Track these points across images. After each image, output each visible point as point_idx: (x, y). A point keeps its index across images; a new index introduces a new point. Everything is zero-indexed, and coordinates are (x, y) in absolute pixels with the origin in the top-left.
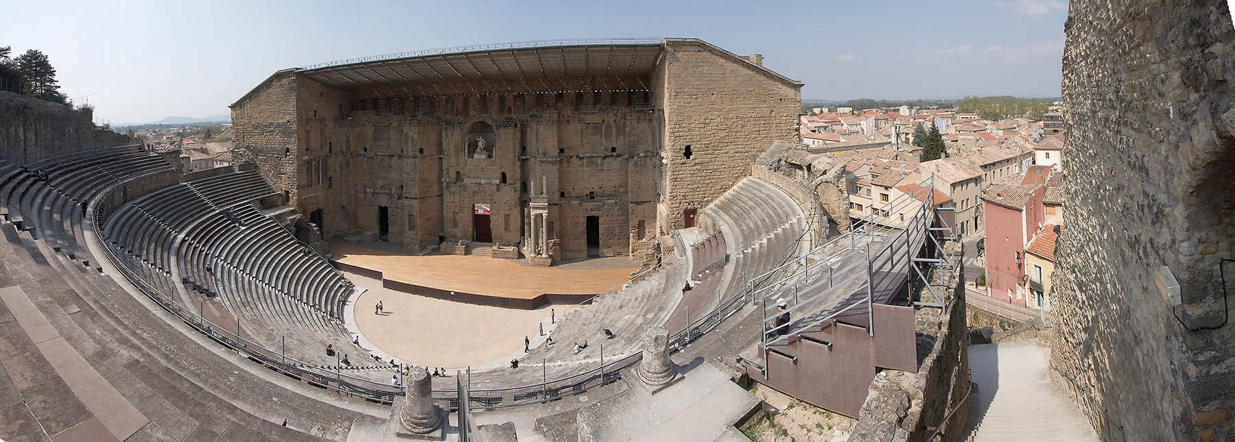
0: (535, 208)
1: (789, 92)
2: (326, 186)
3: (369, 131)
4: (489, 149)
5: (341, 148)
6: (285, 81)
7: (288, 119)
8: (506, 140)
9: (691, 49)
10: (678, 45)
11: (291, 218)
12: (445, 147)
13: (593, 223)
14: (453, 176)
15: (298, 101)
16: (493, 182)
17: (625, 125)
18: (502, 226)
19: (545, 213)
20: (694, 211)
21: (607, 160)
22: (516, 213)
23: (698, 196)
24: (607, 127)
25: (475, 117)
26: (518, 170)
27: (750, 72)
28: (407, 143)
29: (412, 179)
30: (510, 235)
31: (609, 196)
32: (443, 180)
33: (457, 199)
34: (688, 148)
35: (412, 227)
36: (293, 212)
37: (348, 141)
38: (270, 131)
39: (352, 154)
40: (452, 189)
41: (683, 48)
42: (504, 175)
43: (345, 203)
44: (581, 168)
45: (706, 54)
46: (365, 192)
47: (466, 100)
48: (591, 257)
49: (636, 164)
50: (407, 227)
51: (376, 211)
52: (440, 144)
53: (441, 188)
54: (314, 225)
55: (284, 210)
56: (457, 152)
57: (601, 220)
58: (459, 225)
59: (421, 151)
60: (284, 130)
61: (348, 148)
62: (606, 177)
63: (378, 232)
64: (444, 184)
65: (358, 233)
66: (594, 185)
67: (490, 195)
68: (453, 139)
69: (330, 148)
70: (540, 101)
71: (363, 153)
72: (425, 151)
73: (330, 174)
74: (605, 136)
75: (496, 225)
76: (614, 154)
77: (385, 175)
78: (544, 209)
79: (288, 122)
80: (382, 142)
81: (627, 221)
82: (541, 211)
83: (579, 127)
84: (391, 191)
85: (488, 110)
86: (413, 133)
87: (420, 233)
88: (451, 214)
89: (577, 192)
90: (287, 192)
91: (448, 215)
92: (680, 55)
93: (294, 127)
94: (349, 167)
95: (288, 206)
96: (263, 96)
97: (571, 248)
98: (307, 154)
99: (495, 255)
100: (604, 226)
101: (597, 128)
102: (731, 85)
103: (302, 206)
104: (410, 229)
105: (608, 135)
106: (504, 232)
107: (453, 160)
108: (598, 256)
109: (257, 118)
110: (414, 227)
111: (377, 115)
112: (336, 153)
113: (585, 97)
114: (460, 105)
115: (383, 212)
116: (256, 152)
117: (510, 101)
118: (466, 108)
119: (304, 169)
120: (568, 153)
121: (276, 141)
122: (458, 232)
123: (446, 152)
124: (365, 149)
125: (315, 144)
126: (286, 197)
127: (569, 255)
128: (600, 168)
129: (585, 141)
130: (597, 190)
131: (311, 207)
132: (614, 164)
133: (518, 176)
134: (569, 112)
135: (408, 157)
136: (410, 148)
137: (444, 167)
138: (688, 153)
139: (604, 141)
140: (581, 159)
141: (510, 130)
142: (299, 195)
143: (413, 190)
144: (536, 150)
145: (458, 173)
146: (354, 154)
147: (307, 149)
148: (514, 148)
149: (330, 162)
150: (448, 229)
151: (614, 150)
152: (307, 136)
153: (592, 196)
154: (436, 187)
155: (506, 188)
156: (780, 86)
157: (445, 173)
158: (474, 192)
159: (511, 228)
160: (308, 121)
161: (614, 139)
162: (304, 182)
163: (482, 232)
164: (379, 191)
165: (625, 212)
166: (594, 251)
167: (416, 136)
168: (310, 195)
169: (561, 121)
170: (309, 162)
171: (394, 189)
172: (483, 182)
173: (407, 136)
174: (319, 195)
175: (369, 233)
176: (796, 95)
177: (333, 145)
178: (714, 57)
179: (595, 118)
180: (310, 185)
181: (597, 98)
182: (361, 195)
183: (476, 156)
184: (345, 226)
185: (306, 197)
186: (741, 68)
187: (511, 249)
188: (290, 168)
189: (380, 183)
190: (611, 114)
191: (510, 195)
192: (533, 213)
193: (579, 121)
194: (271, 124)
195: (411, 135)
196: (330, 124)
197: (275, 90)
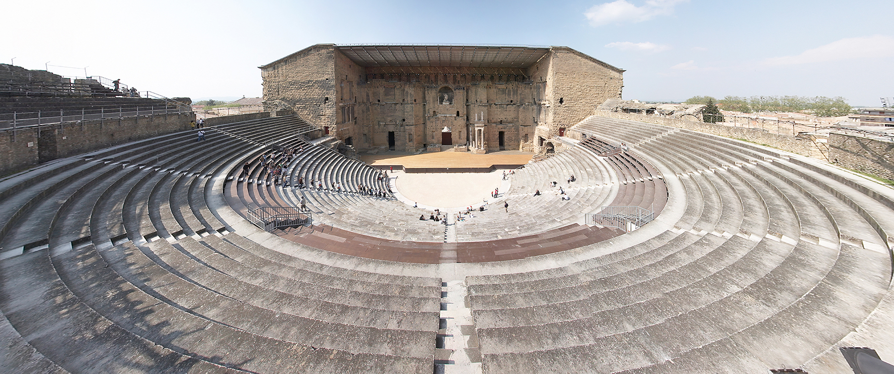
0: (478, 127)
1: (616, 75)
2: (354, 123)
3: (381, 91)
4: (450, 100)
5: (363, 100)
6: (323, 51)
7: (327, 78)
8: (459, 95)
9: (564, 51)
10: (557, 49)
11: (334, 143)
12: (427, 99)
13: (501, 134)
14: (432, 113)
15: (336, 66)
16: (453, 115)
17: (517, 90)
18: (458, 137)
19: (482, 129)
20: (564, 129)
21: (509, 106)
22: (465, 130)
23: (566, 122)
24: (508, 91)
25: (441, 85)
26: (466, 110)
27: (594, 64)
28: (407, 96)
29: (410, 115)
30: (461, 141)
31: (510, 123)
32: (426, 115)
33: (434, 124)
34: (562, 99)
35: (410, 140)
36: (333, 140)
37: (368, 96)
38: (309, 86)
39: (370, 103)
40: (431, 120)
41: (560, 51)
42: (458, 112)
43: (366, 132)
44: (496, 109)
45: (572, 54)
46: (379, 125)
47: (436, 76)
48: (501, 150)
49: (524, 108)
50: (408, 141)
51: (387, 134)
52: (424, 98)
53: (425, 120)
54: (350, 146)
55: (327, 139)
56: (434, 101)
57: (505, 133)
58: (435, 137)
59: (415, 101)
60: (324, 85)
61: (368, 100)
62: (508, 114)
63: (388, 146)
64: (427, 118)
65: (375, 148)
66: (502, 117)
67: (452, 122)
68: (432, 95)
69: (356, 100)
70: (474, 78)
71: (377, 103)
72: (417, 101)
73: (356, 115)
74: (508, 95)
75: (455, 137)
76: (512, 103)
77: (392, 114)
78: (482, 127)
79: (327, 79)
80: (390, 96)
81: (518, 134)
82: (481, 128)
83: (495, 90)
84: (396, 122)
85: (447, 81)
86: (411, 91)
87: (415, 143)
88: (431, 132)
89: (495, 120)
90: (327, 128)
91: (429, 132)
92: (558, 54)
93: (333, 83)
94: (369, 111)
95: (329, 137)
96: (301, 61)
97: (492, 146)
98: (342, 102)
99: (456, 151)
100: (507, 136)
101: (503, 91)
102: (584, 70)
103: (339, 135)
104: (409, 141)
105: (509, 95)
106: (458, 139)
107: (431, 105)
108: (504, 150)
109: (293, 77)
110: (412, 140)
111: (386, 82)
112: (359, 103)
113: (495, 77)
114: (433, 79)
115: (391, 135)
116: (294, 102)
117: (459, 78)
118: (436, 81)
119: (340, 111)
120: (491, 102)
121: (316, 93)
122: (435, 141)
123: (428, 102)
124: (379, 101)
125: (346, 97)
126: (326, 131)
127: (491, 149)
128: (505, 109)
129: (498, 97)
130: (504, 119)
131: (345, 136)
132: (512, 108)
133: (465, 113)
134: (491, 83)
135: (408, 103)
136: (409, 99)
137: (427, 109)
138: (561, 101)
139: (507, 97)
140: (496, 105)
141: (461, 91)
142: (338, 128)
143: (410, 120)
144: (475, 100)
145: (434, 112)
146: (372, 104)
147: (342, 99)
148: (464, 99)
149: (356, 108)
150: (429, 139)
151: (511, 101)
152: (342, 90)
153: (501, 122)
154: (422, 119)
155: (459, 119)
156: (611, 71)
157: (427, 112)
158: (443, 121)
159: (462, 138)
160: (342, 81)
161: (512, 96)
162: (340, 120)
163: (447, 140)
164: (389, 123)
165: (517, 130)
166: (502, 148)
167: (413, 93)
168: (344, 128)
169: (488, 87)
170: (343, 108)
171: (398, 121)
172: (448, 116)
173: (407, 92)
174: (349, 128)
175: (383, 147)
176: (620, 76)
177: (357, 98)
178: (575, 56)
179: (503, 86)
180: (344, 122)
181: (500, 78)
182: (377, 127)
183: (444, 103)
184: (366, 145)
185: (342, 129)
186: (589, 61)
187: (464, 147)
188: (329, 111)
189: (389, 119)
190: (510, 85)
191: (461, 121)
192: (476, 129)
193: (495, 88)
194: (309, 81)
195: (410, 92)
196: (355, 86)
197: (313, 57)
